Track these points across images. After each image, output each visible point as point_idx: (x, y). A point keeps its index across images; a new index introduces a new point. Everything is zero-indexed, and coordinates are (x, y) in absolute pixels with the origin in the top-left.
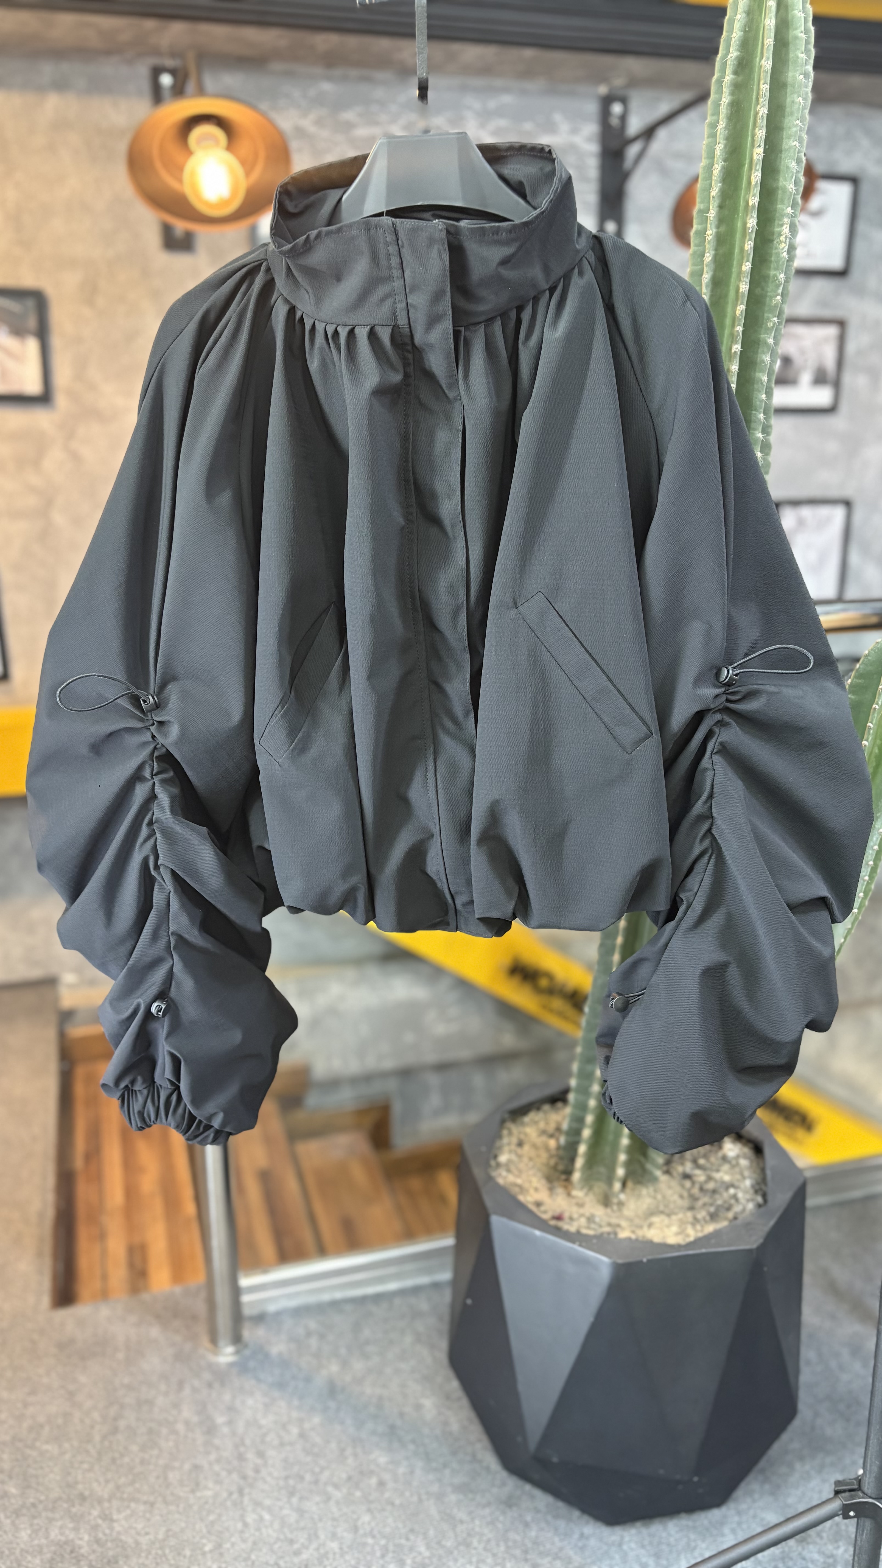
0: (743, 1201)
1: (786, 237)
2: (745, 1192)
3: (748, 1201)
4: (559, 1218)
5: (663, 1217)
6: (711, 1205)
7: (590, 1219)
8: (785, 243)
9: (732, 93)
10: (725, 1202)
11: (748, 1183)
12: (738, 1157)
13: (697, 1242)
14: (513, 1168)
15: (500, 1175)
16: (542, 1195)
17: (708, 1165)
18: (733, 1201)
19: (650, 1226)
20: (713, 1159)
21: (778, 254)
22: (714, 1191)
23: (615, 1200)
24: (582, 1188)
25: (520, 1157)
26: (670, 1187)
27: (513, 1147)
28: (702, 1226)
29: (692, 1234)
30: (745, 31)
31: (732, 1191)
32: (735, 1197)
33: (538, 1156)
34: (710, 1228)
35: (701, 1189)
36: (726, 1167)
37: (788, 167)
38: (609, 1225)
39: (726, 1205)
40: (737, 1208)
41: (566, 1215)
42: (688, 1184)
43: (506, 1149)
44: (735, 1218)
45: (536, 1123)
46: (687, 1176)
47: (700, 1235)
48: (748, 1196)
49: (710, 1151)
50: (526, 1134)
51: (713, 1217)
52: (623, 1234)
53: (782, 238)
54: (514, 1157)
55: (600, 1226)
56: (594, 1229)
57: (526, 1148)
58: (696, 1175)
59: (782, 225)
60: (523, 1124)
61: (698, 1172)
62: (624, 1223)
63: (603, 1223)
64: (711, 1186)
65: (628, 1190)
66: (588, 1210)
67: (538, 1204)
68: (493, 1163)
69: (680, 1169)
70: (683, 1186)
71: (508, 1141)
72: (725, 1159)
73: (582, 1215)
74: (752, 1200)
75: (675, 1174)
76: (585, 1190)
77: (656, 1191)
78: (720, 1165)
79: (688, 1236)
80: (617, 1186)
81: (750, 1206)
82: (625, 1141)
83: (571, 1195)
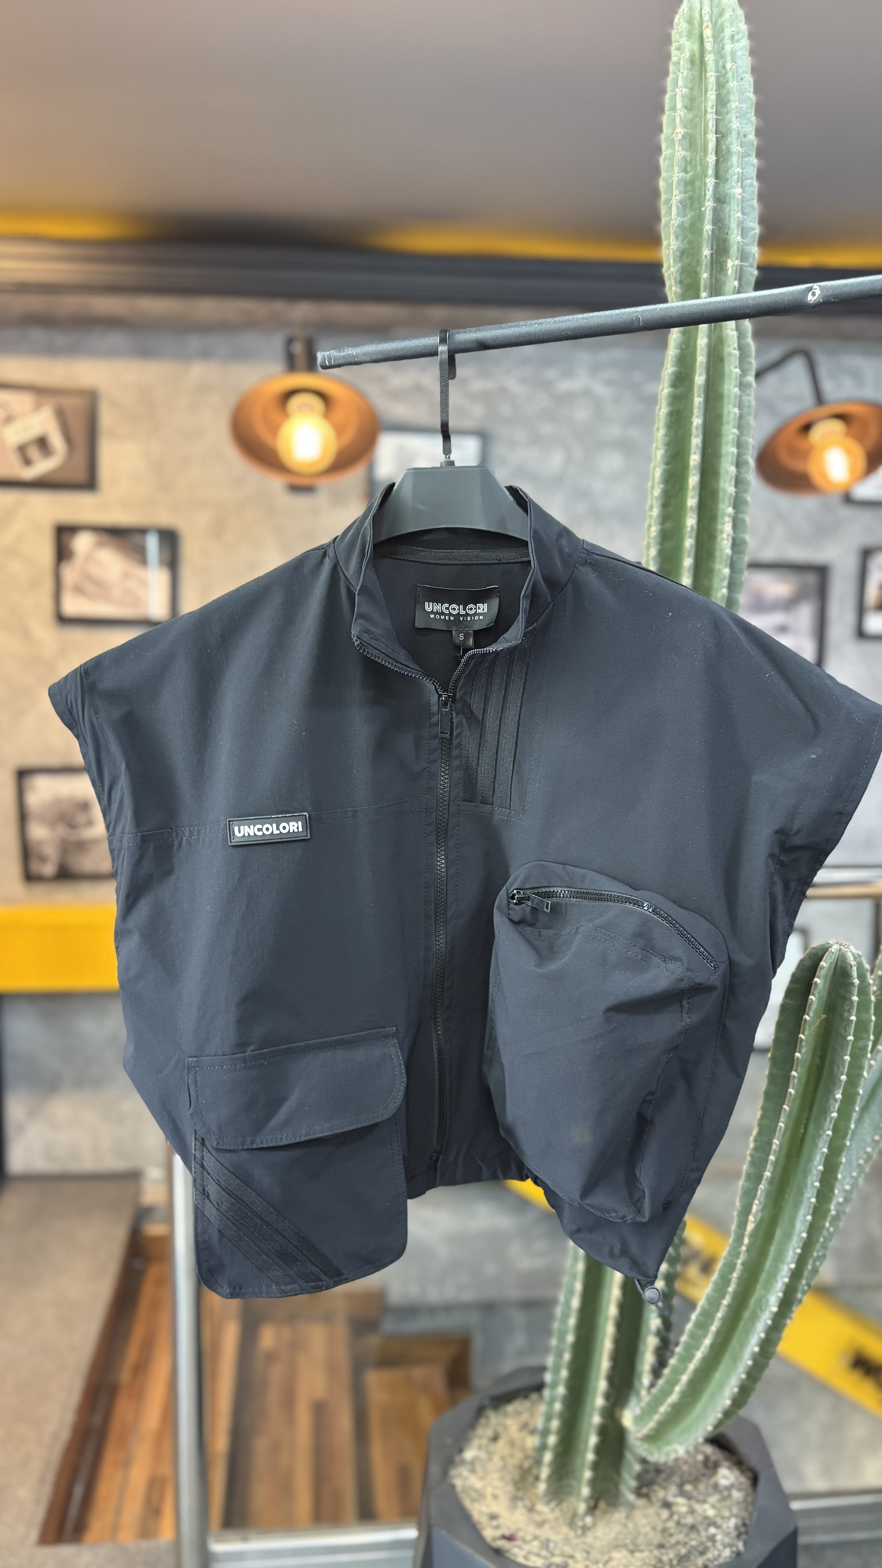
0: (719, 1545)
1: (728, 535)
2: (727, 1534)
3: (725, 1546)
4: (510, 1538)
5: (624, 1552)
6: (684, 1544)
7: (546, 1544)
8: (728, 540)
9: (671, 404)
10: (701, 1543)
11: (732, 1522)
12: (729, 1488)
14: (478, 1467)
15: (460, 1475)
16: (501, 1507)
17: (695, 1494)
18: (709, 1544)
20: (702, 1487)
21: (721, 550)
22: (693, 1528)
23: (580, 1523)
24: (548, 1503)
25: (490, 1454)
26: (645, 1516)
27: (484, 1442)
30: (681, 349)
31: (712, 1530)
32: (712, 1539)
33: (512, 1456)
35: (678, 1523)
36: (714, 1499)
37: (727, 472)
38: (563, 1555)
39: (701, 1548)
40: (711, 1554)
41: (520, 1534)
42: (665, 1514)
43: (476, 1442)
45: (518, 1413)
46: (667, 1505)
48: (727, 1540)
49: (704, 1475)
50: (506, 1428)
53: (725, 536)
54: (483, 1455)
55: (553, 1554)
56: (545, 1558)
57: (501, 1444)
58: (676, 1504)
59: (723, 524)
60: (506, 1415)
61: (680, 1500)
62: (579, 1554)
63: (557, 1552)
64: (689, 1520)
65: (598, 1512)
66: (546, 1532)
67: (493, 1517)
68: (457, 1459)
69: (661, 1494)
70: (658, 1515)
71: (484, 1432)
72: (716, 1487)
73: (536, 1538)
74: (731, 1546)
75: (654, 1499)
76: (553, 1504)
77: (627, 1517)
78: (709, 1495)
80: (582, 1507)
81: (727, 1553)
82: (590, 1456)
83: (531, 1509)
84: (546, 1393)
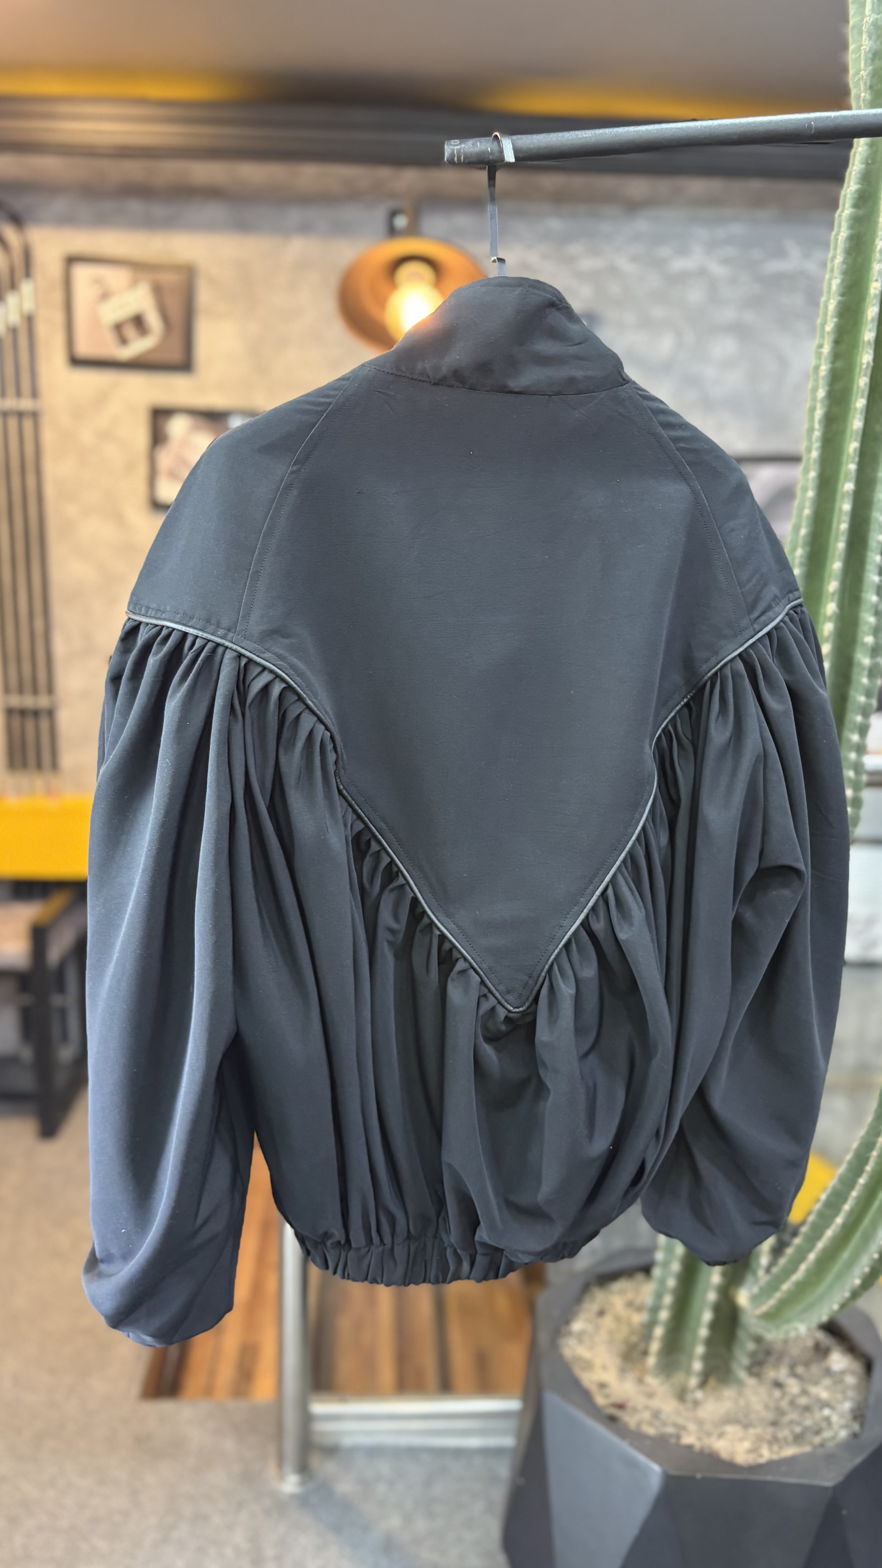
0: (835, 1427)
2: (842, 1415)
3: (842, 1427)
4: (621, 1406)
5: (738, 1428)
6: (799, 1424)
7: (656, 1414)
10: (815, 1423)
11: (847, 1406)
12: (843, 1372)
13: (771, 1465)
14: (586, 1338)
15: (568, 1345)
16: (610, 1376)
17: (807, 1376)
18: (824, 1425)
19: (721, 1435)
20: (814, 1370)
22: (807, 1409)
23: (690, 1397)
24: (657, 1376)
25: (597, 1327)
26: (757, 1394)
27: (591, 1316)
28: (781, 1448)
29: (766, 1454)
31: (826, 1412)
32: (827, 1420)
33: (618, 1330)
34: (789, 1451)
35: (792, 1403)
36: (827, 1382)
38: (676, 1425)
39: (815, 1428)
40: (827, 1434)
41: (630, 1404)
42: (777, 1393)
43: (583, 1316)
44: (822, 1445)
45: (623, 1291)
46: (778, 1385)
47: (775, 1457)
48: (843, 1421)
49: (815, 1359)
50: (610, 1303)
51: (798, 1439)
52: (688, 1439)
54: (590, 1328)
55: (664, 1425)
56: (656, 1428)
57: (607, 1319)
58: (789, 1385)
60: (611, 1293)
61: (792, 1381)
62: (692, 1427)
63: (669, 1423)
64: (803, 1401)
65: (706, 1389)
66: (655, 1403)
67: (602, 1386)
68: (565, 1330)
69: (772, 1374)
70: (770, 1394)
71: (590, 1307)
72: (828, 1372)
73: (648, 1408)
74: (846, 1426)
75: (765, 1378)
76: (661, 1379)
77: (738, 1394)
78: (820, 1378)
79: (761, 1456)
80: (693, 1381)
81: (843, 1434)
82: (703, 1332)
83: (640, 1381)
84: (657, 1272)
